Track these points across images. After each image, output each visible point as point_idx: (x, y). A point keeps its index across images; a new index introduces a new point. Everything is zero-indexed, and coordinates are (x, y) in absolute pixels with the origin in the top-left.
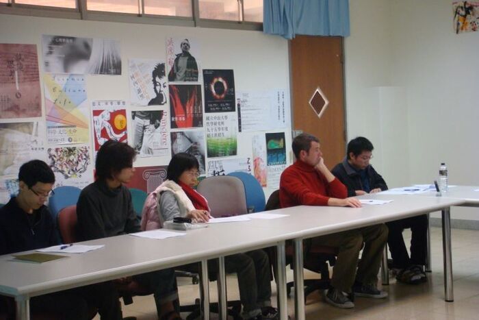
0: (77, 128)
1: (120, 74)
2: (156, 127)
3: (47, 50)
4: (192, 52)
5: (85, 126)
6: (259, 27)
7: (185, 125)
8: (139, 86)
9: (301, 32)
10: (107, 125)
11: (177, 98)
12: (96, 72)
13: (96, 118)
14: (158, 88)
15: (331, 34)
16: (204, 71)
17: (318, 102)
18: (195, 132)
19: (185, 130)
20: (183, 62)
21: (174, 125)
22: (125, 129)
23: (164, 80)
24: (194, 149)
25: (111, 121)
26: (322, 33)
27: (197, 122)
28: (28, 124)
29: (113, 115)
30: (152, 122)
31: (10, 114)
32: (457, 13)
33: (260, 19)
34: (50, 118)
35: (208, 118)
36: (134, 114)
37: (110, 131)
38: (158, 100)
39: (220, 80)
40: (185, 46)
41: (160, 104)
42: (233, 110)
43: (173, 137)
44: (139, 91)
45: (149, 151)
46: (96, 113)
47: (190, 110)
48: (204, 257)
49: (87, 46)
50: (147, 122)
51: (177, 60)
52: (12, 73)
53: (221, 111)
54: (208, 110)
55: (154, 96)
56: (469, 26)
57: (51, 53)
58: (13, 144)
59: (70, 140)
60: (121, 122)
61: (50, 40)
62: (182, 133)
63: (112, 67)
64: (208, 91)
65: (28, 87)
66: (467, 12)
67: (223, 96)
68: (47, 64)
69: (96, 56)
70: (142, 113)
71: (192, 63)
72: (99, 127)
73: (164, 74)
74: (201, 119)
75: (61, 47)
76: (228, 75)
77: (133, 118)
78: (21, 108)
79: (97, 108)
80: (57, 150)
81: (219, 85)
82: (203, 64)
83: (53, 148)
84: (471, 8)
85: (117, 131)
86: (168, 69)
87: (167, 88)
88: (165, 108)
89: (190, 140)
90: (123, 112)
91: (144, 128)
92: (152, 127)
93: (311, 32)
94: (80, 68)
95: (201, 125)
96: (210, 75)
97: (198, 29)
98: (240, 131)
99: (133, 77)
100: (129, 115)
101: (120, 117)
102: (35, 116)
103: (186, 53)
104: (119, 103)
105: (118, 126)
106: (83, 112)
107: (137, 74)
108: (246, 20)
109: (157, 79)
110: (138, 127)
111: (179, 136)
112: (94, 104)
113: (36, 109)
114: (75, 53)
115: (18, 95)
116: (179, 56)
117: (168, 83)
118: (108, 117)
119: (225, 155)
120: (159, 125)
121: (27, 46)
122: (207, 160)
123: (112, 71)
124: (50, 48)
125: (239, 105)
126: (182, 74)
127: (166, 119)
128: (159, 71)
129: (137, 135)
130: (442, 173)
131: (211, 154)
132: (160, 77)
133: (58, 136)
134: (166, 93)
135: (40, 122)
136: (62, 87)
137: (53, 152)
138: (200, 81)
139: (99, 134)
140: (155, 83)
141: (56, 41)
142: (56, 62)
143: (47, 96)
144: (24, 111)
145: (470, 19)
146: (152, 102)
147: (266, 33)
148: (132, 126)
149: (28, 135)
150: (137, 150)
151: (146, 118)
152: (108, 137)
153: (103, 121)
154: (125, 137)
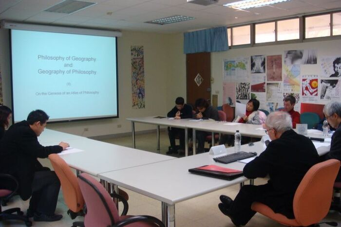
0: (295, 86)
1: (316, 63)
2: (333, 87)
3: (285, 56)
5: (298, 85)
8: (325, 69)
10: (308, 85)
12: (305, 63)
13: (303, 82)
14: (336, 69)
22: (317, 87)
23: (340, 65)
25: (310, 84)
28: (277, 84)
29: (311, 81)
30: (331, 85)
31: (272, 80)
34: (285, 81)
36: (322, 81)
37: (309, 87)
41: (337, 76)
44: (325, 71)
45: (328, 98)
46: (304, 80)
49: (301, 53)
50: (329, 85)
52: (273, 66)
55: (334, 73)
57: (287, 57)
58: (272, 90)
59: (292, 90)
60: (315, 84)
61: (287, 52)
63: (313, 61)
65: (278, 70)
68: (285, 61)
69: (305, 57)
70: (326, 80)
72: (304, 86)
73: (340, 62)
75: (291, 54)
77: (321, 83)
80: (287, 94)
83: (285, 93)
85: (313, 88)
90: (316, 80)
91: (327, 87)
92: (331, 87)
94: (298, 62)
99: (322, 65)
100: (319, 81)
101: (314, 82)
102: (280, 80)
104: (315, 76)
106: (298, 80)
107: (325, 63)
109: (336, 65)
110: (324, 87)
112: (303, 76)
113: (280, 78)
114: (296, 56)
115: (274, 73)
118: (309, 82)
120: (335, 86)
121: (279, 56)
123: (312, 62)
124: (287, 55)
128: (338, 61)
132: (338, 64)
133: (287, 88)
135: (281, 83)
136: (290, 70)
137: (285, 94)
139: (304, 89)
140: (334, 67)
141: (289, 52)
142: (288, 61)
143: (284, 73)
144: (276, 79)
146: (332, 76)
149: (277, 88)
150: (322, 97)
151: (328, 83)
152: (309, 91)
153: (307, 83)
154: (317, 91)
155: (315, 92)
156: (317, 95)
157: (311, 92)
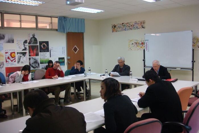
1: (14, 43)
2: (24, 56)
4: (36, 37)
6: (57, 30)
7: (33, 56)
9: (70, 31)
10: (9, 56)
11: (31, 49)
12: (6, 42)
13: (6, 54)
14: (25, 46)
15: (79, 32)
16: (39, 42)
17: (75, 50)
18: (37, 57)
19: (33, 57)
20: (33, 40)
21: (30, 56)
22: (15, 57)
23: (27, 44)
24: (36, 62)
25: (11, 55)
26: (76, 31)
27: (37, 55)
29: (11, 53)
30: (23, 55)
32: (112, 27)
33: (57, 28)
35: (40, 54)
36: (18, 53)
38: (25, 49)
39: (44, 44)
41: (26, 50)
42: (48, 52)
43: (30, 59)
44: (19, 47)
45: (22, 62)
46: (6, 53)
47: (35, 52)
49: (4, 36)
50: (22, 55)
51: (31, 39)
53: (44, 52)
54: (40, 52)
55: (24, 48)
56: (115, 31)
60: (14, 55)
62: (32, 58)
63: (11, 41)
64: (40, 47)
66: (115, 27)
67: (45, 48)
70: (20, 53)
71: (36, 40)
72: (7, 57)
73: (27, 43)
74: (38, 54)
76: (47, 43)
77: (17, 54)
81: (44, 46)
82: (39, 40)
84: (115, 26)
85: (12, 57)
87: (28, 46)
88: (27, 51)
90: (14, 53)
91: (21, 56)
92: (23, 56)
93: (73, 31)
94: (2, 41)
95: (38, 56)
96: (41, 43)
97: (38, 31)
98: (50, 57)
99: (17, 44)
100: (16, 53)
101: (13, 54)
103: (34, 37)
104: (13, 50)
106: (2, 53)
107: (19, 43)
108: (53, 28)
109: (25, 44)
110: (19, 56)
111: (31, 58)
112: (6, 51)
116: (31, 38)
117: (28, 45)
118: (9, 54)
119: (46, 63)
120: (25, 56)
122: (40, 65)
123: (11, 42)
125: (50, 50)
126: (32, 43)
127: (28, 54)
128: (25, 42)
129: (18, 58)
131: (41, 63)
132: (26, 43)
134: (28, 47)
138: (38, 44)
139: (7, 58)
140: (24, 45)
145: (115, 29)
146: (23, 50)
147: (59, 32)
148: (17, 56)
150: (18, 62)
151: (21, 54)
152: (10, 59)
153: (8, 55)
154: (15, 59)
155: (14, 59)
156: (15, 61)
157: (11, 60)
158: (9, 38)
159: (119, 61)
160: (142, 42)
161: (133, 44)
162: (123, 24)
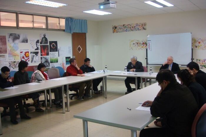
0: (16, 56)
1: (27, 42)
2: (37, 56)
3: (8, 37)
4: (46, 37)
5: (18, 56)
6: (64, 30)
7: (44, 55)
8: (32, 46)
9: (75, 31)
10: (24, 55)
11: (43, 49)
12: (21, 42)
13: (21, 54)
14: (37, 46)
15: (83, 32)
16: (49, 42)
17: (79, 49)
18: (47, 57)
19: (45, 56)
20: (44, 39)
21: (41, 55)
22: (29, 56)
23: (39, 44)
24: (47, 61)
25: (25, 54)
26: (80, 32)
27: (48, 54)
28: (4, 55)
29: (26, 53)
30: (36, 54)
32: (113, 28)
33: (64, 29)
34: (9, 54)
35: (50, 53)
36: (31, 53)
37: (25, 57)
38: (37, 49)
39: (54, 44)
40: (45, 36)
42: (57, 51)
43: (41, 58)
44: (32, 47)
45: (35, 62)
46: (21, 52)
47: (46, 51)
48: (45, 89)
49: (19, 36)
50: (35, 54)
51: (42, 39)
53: (54, 51)
54: (50, 51)
56: (116, 32)
57: (9, 38)
59: (14, 59)
60: (28, 55)
61: (10, 34)
62: (44, 57)
63: (25, 41)
64: (50, 47)
65: (4, 46)
66: (115, 28)
67: (54, 48)
68: (8, 40)
70: (33, 52)
71: (46, 40)
72: (22, 56)
73: (39, 42)
74: (49, 53)
75: (12, 36)
76: (56, 43)
78: (2, 52)
79: (22, 51)
80: (11, 62)
81: (53, 45)
82: (50, 39)
83: (10, 61)
84: (116, 27)
85: (27, 57)
86: (40, 41)
87: (40, 46)
88: (39, 51)
89: (46, 59)
90: (28, 52)
91: (34, 56)
92: (36, 56)
93: (77, 32)
94: (17, 41)
95: (49, 55)
96: (51, 43)
97: (48, 31)
98: (59, 56)
99: (31, 43)
100: (30, 53)
101: (27, 53)
102: (5, 53)
103: (45, 37)
104: (27, 50)
105: (27, 56)
106: (18, 52)
108: (61, 29)
109: (37, 44)
110: (32, 56)
111: (43, 58)
112: (21, 50)
113: (5, 51)
114: (16, 37)
115: (1, 48)
116: (43, 38)
117: (40, 45)
118: (24, 53)
119: (55, 62)
121: (3, 36)
122: (50, 64)
123: (25, 42)
124: (9, 36)
125: (58, 50)
126: (43, 42)
127: (40, 54)
128: (38, 42)
129: (32, 58)
130: (106, 68)
131: (51, 62)
132: (38, 43)
133: (11, 58)
134: (39, 47)
135: (7, 55)
136: (12, 46)
137: (10, 62)
138: (48, 44)
139: (22, 58)
140: (37, 45)
141: (11, 35)
142: (11, 40)
143: (9, 48)
144: (3, 52)
145: (116, 30)
146: (36, 50)
147: (66, 32)
148: (30, 55)
149: (4, 58)
150: (32, 61)
151: (34, 53)
152: (24, 59)
153: (23, 54)
154: (29, 58)
155: (28, 59)
156: (29, 61)
157: (26, 59)
158: (24, 38)
159: (132, 59)
160: (143, 42)
161: (134, 44)
162: (124, 25)
